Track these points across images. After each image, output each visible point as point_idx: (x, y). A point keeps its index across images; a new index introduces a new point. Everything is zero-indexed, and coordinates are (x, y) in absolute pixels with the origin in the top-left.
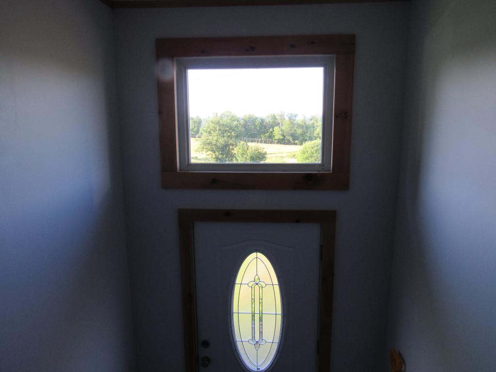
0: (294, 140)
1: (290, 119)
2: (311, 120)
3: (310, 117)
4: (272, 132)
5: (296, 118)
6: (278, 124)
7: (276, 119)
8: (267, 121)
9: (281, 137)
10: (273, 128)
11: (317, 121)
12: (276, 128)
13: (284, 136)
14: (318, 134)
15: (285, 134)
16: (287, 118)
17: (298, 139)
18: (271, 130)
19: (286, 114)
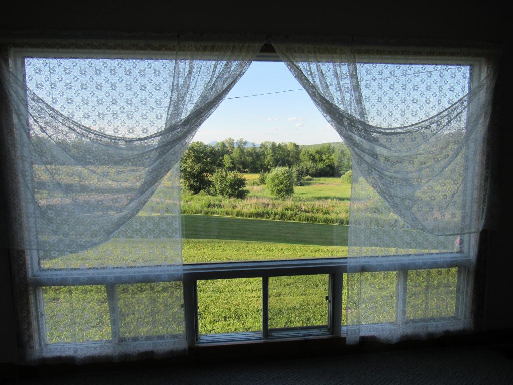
0: (245, 168)
1: (240, 147)
2: (261, 148)
3: (259, 146)
4: (221, 161)
5: (247, 147)
6: (228, 152)
7: (226, 147)
8: (216, 149)
9: (231, 166)
10: (223, 156)
11: (267, 149)
12: (226, 157)
13: (235, 165)
14: (269, 162)
15: (235, 162)
16: (236, 146)
17: (248, 168)
18: (221, 158)
19: (236, 141)
